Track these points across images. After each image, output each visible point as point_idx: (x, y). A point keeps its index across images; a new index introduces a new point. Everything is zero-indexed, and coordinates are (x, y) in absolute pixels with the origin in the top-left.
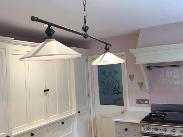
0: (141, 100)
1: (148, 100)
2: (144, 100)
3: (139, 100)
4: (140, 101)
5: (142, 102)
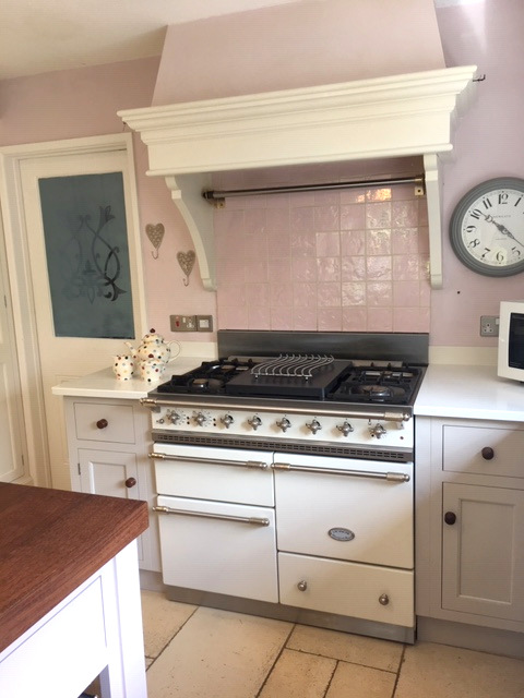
0: (186, 317)
1: (209, 318)
2: (196, 319)
3: (181, 317)
4: (184, 321)
5: (190, 325)
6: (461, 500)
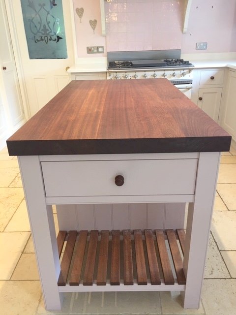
0: (94, 47)
2: (98, 48)
3: (92, 47)
4: (93, 49)
5: (95, 51)
6: (204, 93)
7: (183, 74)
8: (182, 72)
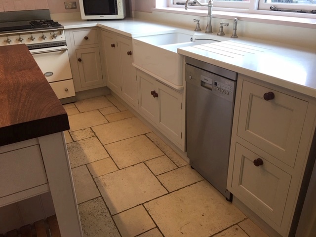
6: (82, 54)
7: (54, 36)
8: (52, 33)
